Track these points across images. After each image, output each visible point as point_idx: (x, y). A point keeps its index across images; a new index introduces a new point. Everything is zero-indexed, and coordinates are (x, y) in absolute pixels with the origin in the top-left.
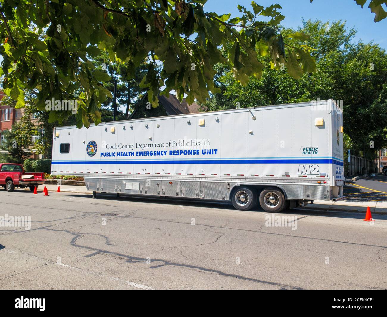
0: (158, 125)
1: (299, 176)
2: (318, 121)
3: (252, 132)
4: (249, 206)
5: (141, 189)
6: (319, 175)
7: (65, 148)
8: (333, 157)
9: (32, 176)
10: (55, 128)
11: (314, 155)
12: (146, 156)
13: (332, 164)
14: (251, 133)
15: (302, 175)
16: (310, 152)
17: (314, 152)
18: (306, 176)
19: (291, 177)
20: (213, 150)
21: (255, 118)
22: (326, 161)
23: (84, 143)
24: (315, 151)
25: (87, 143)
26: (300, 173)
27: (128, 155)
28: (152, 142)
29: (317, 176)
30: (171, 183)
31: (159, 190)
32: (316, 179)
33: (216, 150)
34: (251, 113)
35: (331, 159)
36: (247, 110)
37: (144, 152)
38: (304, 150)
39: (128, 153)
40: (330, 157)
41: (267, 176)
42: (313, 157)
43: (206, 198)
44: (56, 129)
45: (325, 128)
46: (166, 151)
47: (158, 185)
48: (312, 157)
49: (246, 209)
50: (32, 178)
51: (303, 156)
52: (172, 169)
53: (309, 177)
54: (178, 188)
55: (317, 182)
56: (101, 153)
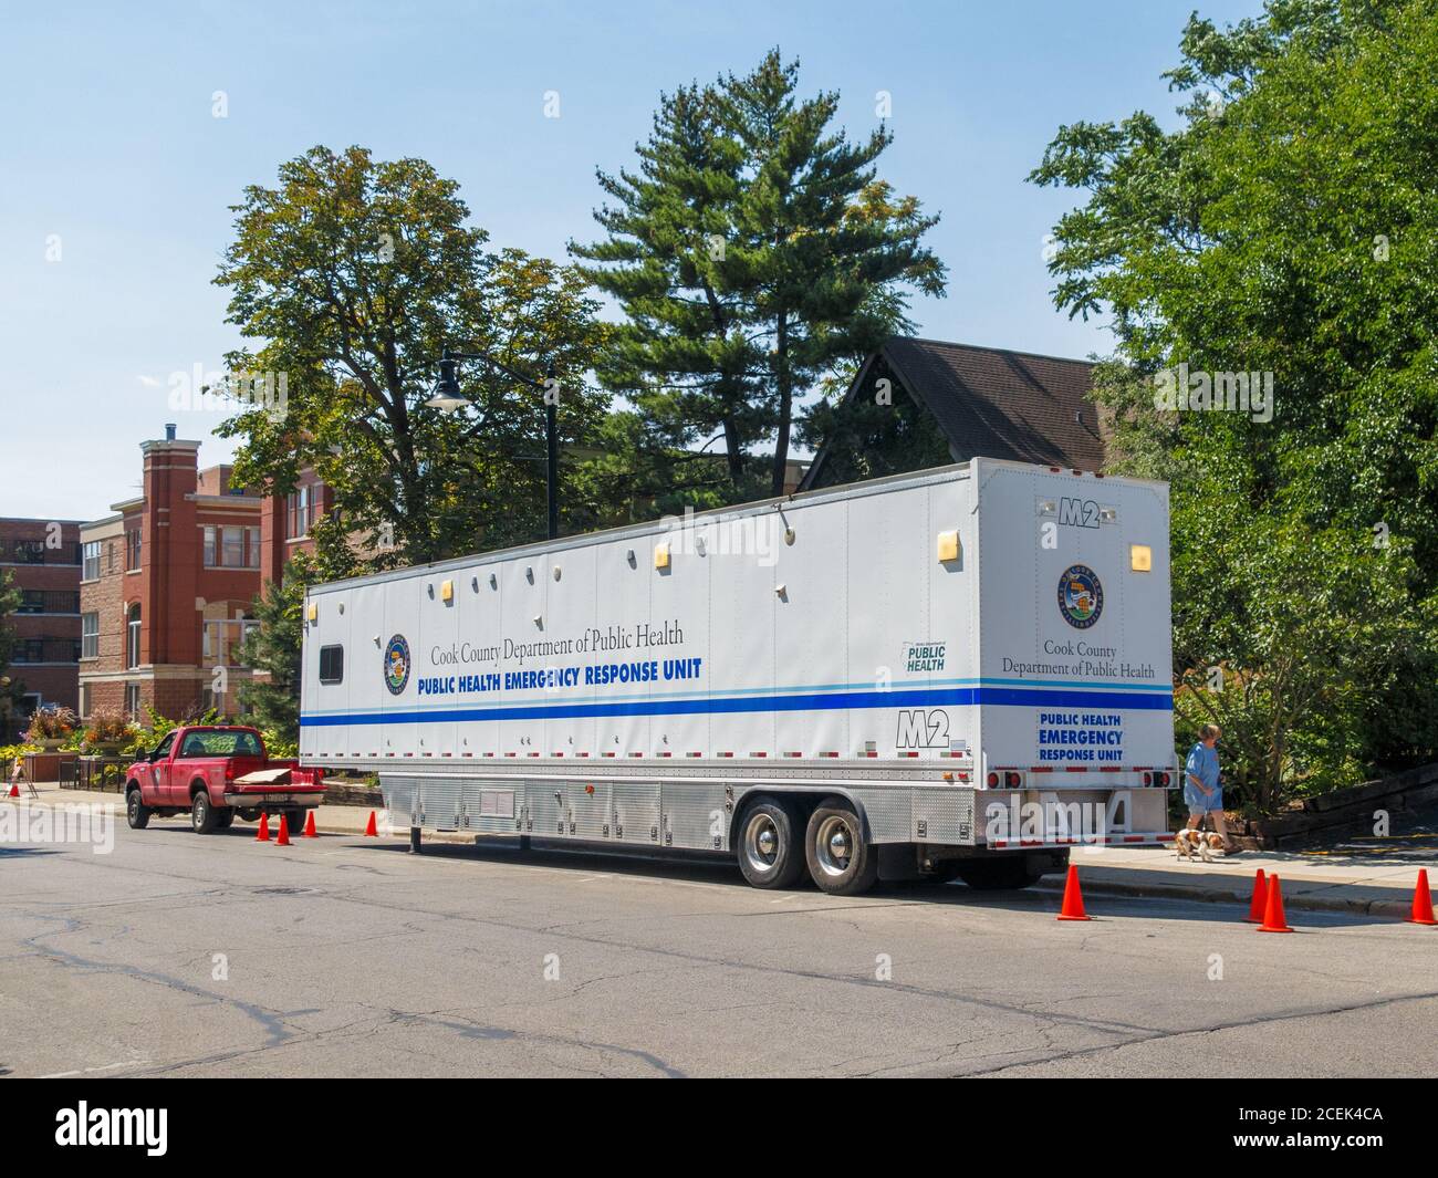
0: (557, 569)
1: (900, 755)
2: (945, 542)
3: (784, 589)
4: (779, 872)
5: (518, 816)
6: (948, 750)
7: (332, 664)
8: (982, 681)
9: (281, 772)
10: (308, 589)
11: (936, 675)
12: (529, 689)
13: (979, 706)
14: (782, 594)
15: (908, 750)
16: (926, 660)
17: (934, 661)
18: (915, 755)
19: (879, 758)
20: (690, 661)
21: (791, 539)
22: (962, 697)
23: (378, 641)
24: (938, 657)
25: (385, 644)
26: (902, 743)
27: (484, 688)
28: (541, 637)
29: (943, 755)
30: (591, 790)
31: (561, 819)
32: (940, 763)
33: (698, 662)
34: (783, 516)
35: (978, 686)
36: (768, 507)
37: (525, 674)
38: (911, 654)
39: (485, 677)
40: (975, 681)
41: (822, 755)
42: (936, 682)
43: (676, 844)
44: (310, 592)
45: (961, 570)
46: (578, 669)
47: (558, 796)
48: (930, 683)
49: (772, 881)
50: (279, 780)
51: (908, 679)
52: (592, 736)
53: (924, 755)
54: (608, 806)
55: (941, 775)
56: (421, 681)
